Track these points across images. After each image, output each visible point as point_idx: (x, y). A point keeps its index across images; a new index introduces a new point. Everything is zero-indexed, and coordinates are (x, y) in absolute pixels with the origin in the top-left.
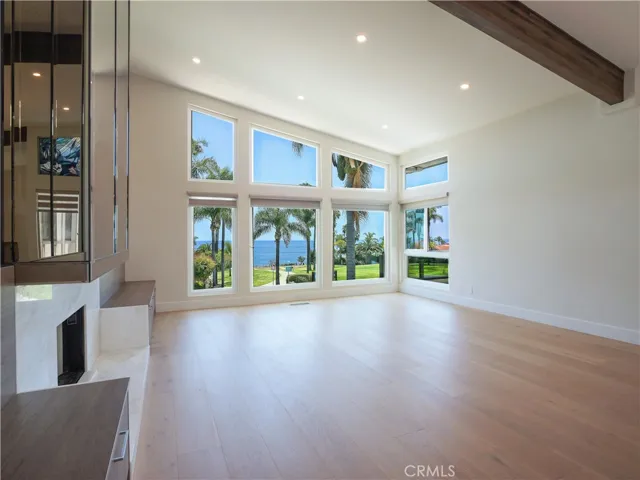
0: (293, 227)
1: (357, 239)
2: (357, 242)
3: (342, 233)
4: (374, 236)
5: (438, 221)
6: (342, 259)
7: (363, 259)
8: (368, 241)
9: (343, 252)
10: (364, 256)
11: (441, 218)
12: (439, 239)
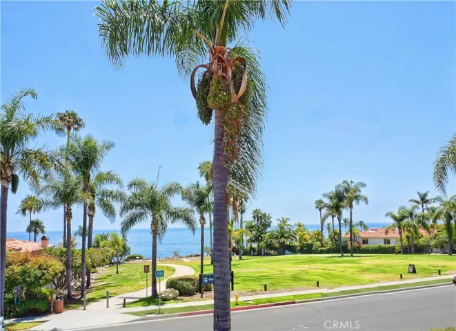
0: (176, 215)
1: (269, 225)
2: (269, 230)
3: (252, 219)
4: (288, 222)
5: (362, 203)
6: (252, 248)
7: (275, 249)
8: (281, 228)
9: (253, 241)
10: (277, 245)
11: (366, 200)
12: (361, 223)
